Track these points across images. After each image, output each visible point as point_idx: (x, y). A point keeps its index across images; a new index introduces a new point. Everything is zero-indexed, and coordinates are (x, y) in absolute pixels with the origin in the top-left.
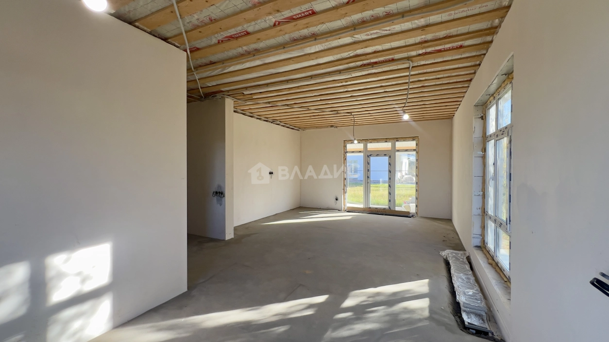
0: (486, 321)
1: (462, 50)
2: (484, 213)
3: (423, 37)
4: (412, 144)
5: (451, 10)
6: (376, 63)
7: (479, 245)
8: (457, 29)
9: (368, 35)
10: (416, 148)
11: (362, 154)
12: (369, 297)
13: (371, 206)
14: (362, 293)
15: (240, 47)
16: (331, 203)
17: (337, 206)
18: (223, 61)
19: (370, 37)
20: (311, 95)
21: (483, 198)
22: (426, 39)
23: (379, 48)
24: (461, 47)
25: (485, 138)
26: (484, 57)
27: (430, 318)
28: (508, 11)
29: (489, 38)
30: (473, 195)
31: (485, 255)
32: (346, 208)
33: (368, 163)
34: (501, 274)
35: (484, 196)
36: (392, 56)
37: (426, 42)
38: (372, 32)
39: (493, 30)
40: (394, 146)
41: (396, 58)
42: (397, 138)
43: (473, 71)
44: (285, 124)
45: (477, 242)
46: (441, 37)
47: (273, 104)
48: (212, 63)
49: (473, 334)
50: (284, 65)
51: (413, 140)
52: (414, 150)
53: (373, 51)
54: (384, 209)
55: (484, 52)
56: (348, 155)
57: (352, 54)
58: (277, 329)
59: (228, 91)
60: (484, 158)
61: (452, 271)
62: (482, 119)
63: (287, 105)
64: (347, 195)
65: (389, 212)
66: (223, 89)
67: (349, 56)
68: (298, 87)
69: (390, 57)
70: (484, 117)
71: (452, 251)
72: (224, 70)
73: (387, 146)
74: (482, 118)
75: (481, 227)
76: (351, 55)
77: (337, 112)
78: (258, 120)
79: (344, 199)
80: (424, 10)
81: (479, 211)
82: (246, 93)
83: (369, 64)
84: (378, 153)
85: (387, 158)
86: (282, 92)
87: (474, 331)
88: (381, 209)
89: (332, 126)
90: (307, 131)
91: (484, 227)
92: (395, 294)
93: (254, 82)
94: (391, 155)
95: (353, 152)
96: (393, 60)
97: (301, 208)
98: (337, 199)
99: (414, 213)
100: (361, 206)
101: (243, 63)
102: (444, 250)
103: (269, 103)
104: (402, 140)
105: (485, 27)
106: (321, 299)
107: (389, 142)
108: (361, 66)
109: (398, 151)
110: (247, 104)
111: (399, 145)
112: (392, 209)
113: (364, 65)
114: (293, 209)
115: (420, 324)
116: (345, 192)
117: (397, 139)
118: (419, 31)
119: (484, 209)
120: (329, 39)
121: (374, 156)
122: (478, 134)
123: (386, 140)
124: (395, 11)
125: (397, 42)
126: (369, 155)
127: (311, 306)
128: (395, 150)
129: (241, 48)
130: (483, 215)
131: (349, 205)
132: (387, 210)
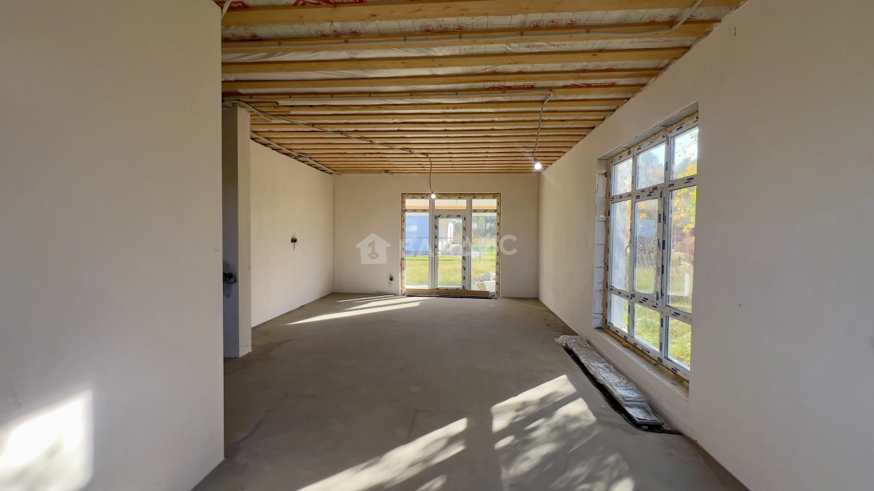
0: (652, 414)
1: (612, 89)
2: (607, 287)
3: (585, 64)
4: (492, 203)
5: (636, 37)
6: (509, 88)
7: (600, 326)
8: (624, 62)
9: (528, 46)
10: (497, 208)
11: (427, 214)
12: (517, 410)
13: (439, 286)
14: (505, 406)
15: (327, 21)
16: (384, 285)
17: (392, 289)
18: (280, 40)
19: (529, 50)
20: (391, 121)
21: (605, 271)
22: (586, 68)
23: (528, 67)
24: (613, 85)
25: (610, 199)
26: (626, 102)
27: (599, 422)
28: (684, 53)
29: (643, 80)
30: (595, 267)
31: (613, 337)
32: (404, 291)
33: (436, 227)
34: (646, 357)
35: (607, 267)
36: (534, 82)
37: (584, 71)
38: (536, 44)
39: (655, 72)
40: (470, 204)
41: (537, 86)
42: (474, 194)
43: (602, 117)
44: (316, 161)
45: (598, 322)
46: (604, 68)
47: (316, 128)
48: (255, 39)
49: (646, 430)
50: (384, 68)
51: (494, 197)
52: (495, 211)
53: (518, 70)
54: (457, 289)
55: (629, 96)
56: (407, 214)
57: (489, 68)
58: (431, 486)
59: (251, 95)
60: (607, 222)
61: (583, 360)
62: (606, 176)
63: (341, 132)
64: (405, 272)
65: (463, 293)
66: (241, 91)
67: (484, 71)
68: (379, 106)
69: (530, 83)
70: (608, 174)
71: (569, 337)
72: (272, 55)
73: (461, 204)
74: (606, 174)
75: (603, 305)
76: (487, 70)
77: (410, 151)
78: (275, 151)
79: (402, 278)
80: (615, 29)
81: (601, 286)
82: (281, 102)
83: (499, 88)
84: (450, 214)
85: (460, 221)
86: (349, 109)
87: (646, 427)
88: (452, 290)
89: (387, 171)
90: (346, 175)
91: (606, 305)
92: (543, 400)
93: (313, 86)
94: (465, 216)
95: (414, 211)
96: (532, 88)
97: (335, 295)
98: (391, 279)
99: (494, 293)
100: (426, 287)
101: (315, 50)
102: (558, 337)
103: (313, 125)
104: (481, 197)
105: (651, 66)
106: (460, 426)
107: (464, 198)
108: (488, 89)
109: (475, 211)
110: (273, 122)
111: (477, 203)
112: (467, 288)
113: (493, 88)
114: (324, 297)
115: (595, 433)
116: (403, 269)
117: (475, 196)
118: (589, 55)
119: (607, 283)
120: (478, 40)
121: (443, 218)
122: (601, 194)
123: (460, 196)
124: (582, 22)
125: (554, 64)
126: (436, 216)
127: (452, 440)
128: (472, 210)
129: (329, 24)
130: (604, 290)
131: (408, 287)
132: (461, 291)
